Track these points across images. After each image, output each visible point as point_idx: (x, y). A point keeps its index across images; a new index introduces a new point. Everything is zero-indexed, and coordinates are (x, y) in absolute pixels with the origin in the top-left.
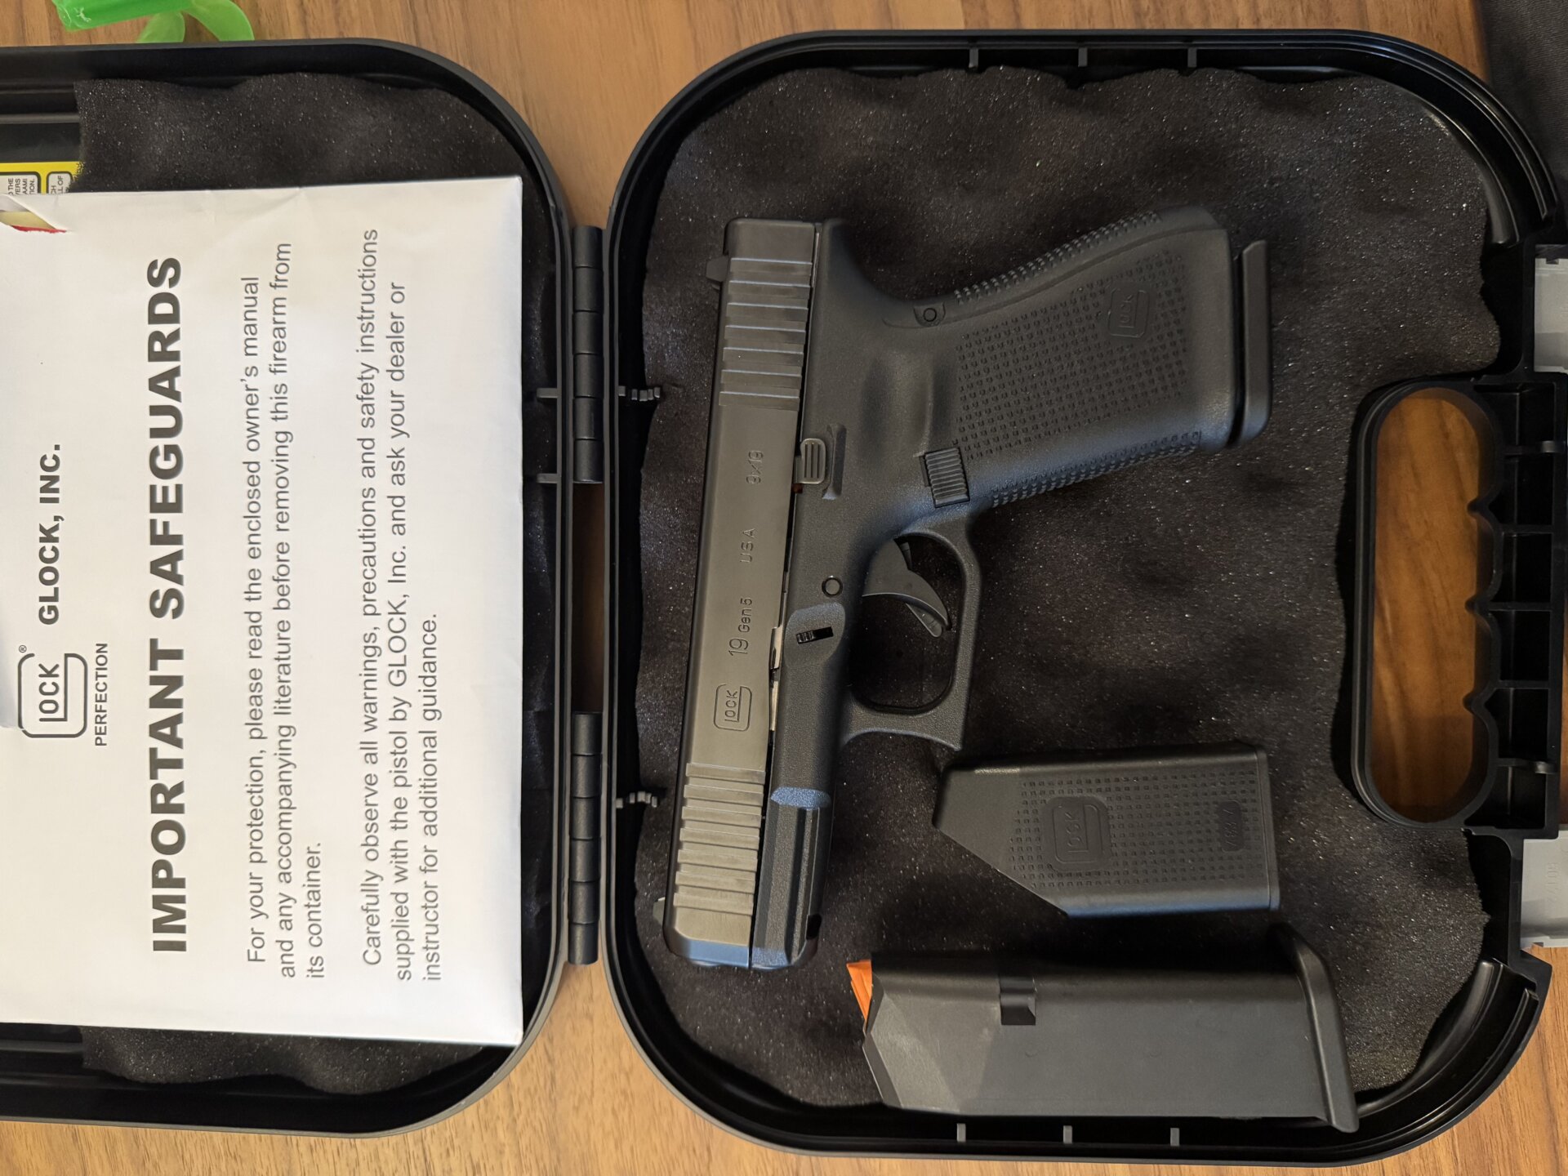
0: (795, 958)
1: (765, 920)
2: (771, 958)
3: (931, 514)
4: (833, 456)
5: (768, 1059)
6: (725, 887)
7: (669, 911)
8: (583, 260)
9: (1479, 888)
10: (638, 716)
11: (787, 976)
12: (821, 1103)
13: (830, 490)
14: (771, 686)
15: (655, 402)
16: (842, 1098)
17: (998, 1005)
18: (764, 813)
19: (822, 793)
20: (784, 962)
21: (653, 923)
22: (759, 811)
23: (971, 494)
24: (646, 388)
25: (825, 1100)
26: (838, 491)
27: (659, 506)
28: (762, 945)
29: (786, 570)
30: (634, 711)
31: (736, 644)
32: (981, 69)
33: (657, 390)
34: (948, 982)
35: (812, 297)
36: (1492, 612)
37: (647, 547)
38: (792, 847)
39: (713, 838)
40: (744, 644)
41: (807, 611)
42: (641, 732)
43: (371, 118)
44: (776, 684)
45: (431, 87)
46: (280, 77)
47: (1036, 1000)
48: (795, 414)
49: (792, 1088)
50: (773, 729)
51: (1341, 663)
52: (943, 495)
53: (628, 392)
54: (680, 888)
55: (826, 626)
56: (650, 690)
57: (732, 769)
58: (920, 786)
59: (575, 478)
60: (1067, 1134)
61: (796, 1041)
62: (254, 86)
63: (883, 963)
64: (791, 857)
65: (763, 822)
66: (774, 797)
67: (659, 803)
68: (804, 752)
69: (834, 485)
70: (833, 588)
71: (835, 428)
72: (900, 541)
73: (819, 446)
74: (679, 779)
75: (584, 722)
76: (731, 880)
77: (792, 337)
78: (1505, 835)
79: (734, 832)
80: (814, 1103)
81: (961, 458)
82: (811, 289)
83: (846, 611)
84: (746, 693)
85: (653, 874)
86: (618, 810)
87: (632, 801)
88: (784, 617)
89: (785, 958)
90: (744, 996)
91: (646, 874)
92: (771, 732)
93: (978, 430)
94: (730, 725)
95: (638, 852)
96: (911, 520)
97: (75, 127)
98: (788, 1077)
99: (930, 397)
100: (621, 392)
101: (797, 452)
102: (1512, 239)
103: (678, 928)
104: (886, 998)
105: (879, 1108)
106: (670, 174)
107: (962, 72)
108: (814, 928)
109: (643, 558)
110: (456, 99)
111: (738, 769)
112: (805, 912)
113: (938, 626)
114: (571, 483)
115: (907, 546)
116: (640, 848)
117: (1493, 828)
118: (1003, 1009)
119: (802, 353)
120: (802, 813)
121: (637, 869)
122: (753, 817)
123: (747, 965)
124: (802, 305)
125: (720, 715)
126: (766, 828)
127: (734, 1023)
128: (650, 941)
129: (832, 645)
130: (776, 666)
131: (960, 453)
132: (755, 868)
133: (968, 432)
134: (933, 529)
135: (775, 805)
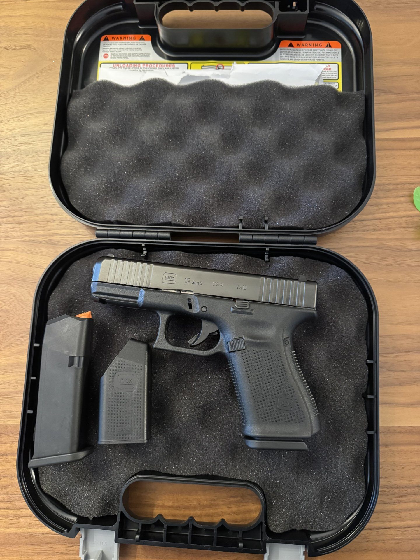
0: (94, 295)
1: (106, 286)
2: (94, 288)
3: (226, 340)
4: (244, 311)
5: (64, 287)
6: (116, 274)
7: (110, 258)
8: (307, 239)
9: (100, 517)
10: (169, 251)
11: (88, 294)
12: (49, 302)
13: (233, 309)
14: (175, 290)
15: (264, 259)
16: (50, 309)
17: (75, 356)
18: (137, 287)
19: (142, 303)
20: (92, 291)
21: (107, 254)
22: (138, 285)
23: (231, 353)
24: (269, 257)
25: (50, 304)
26: (233, 312)
27: (232, 259)
28: (98, 285)
29: (210, 296)
30: (171, 250)
31: (188, 280)
32: (368, 364)
33: (268, 260)
34: (83, 341)
35: (293, 307)
36: (188, 524)
37: (220, 256)
38: (127, 295)
39: (131, 271)
40: (188, 282)
41: (198, 302)
42: (164, 252)
43: (353, 176)
44: (176, 292)
45: (363, 194)
46: (366, 150)
47: (76, 368)
48: (257, 300)
49: (54, 294)
50: (163, 290)
51: (175, 473)
52: (231, 344)
53: (267, 251)
54: (117, 261)
55: (192, 307)
56: (177, 255)
57: (151, 277)
58: (143, 337)
59: (241, 234)
60: (34, 378)
61: (69, 296)
62: (364, 142)
63: (90, 321)
64: (124, 294)
65: (135, 286)
66: (142, 290)
67: (143, 257)
68: (155, 299)
69: (235, 311)
70: (204, 309)
71: (253, 312)
72: (218, 331)
73: (247, 306)
74: (149, 263)
75: (168, 235)
76: (118, 276)
77: (281, 300)
78: (117, 524)
79: (132, 277)
80: (49, 300)
81: (242, 350)
82: (295, 306)
83: (197, 313)
84: (173, 282)
85: (121, 255)
86: (141, 245)
87: (144, 249)
88: (196, 295)
89: (94, 292)
90: (83, 280)
91: (122, 252)
92: (161, 290)
93: (250, 356)
94: (164, 277)
95: (128, 250)
96: (224, 335)
97: (352, 90)
98: (58, 293)
99: (261, 341)
100: (267, 249)
101: (245, 300)
102: (311, 540)
103: (105, 261)
104: (79, 322)
105: (46, 320)
106: (335, 266)
107: (366, 358)
108: (102, 301)
109: (217, 254)
110: (359, 202)
111: (151, 279)
112: (107, 298)
113: (191, 343)
114: (240, 233)
115: (217, 333)
116: (130, 251)
117: (119, 520)
118: (74, 357)
119: (276, 303)
120: (137, 298)
121: (123, 250)
122: (136, 283)
123: (93, 280)
124: (291, 303)
125: (167, 275)
126: (132, 287)
127: (76, 277)
128: (102, 253)
129: (187, 309)
130: (182, 292)
131: (243, 350)
132: (121, 283)
133: (250, 352)
134: (221, 341)
135: (139, 290)
